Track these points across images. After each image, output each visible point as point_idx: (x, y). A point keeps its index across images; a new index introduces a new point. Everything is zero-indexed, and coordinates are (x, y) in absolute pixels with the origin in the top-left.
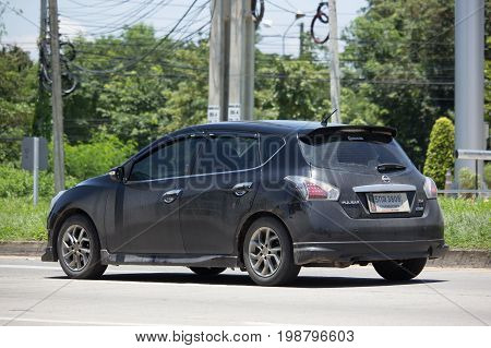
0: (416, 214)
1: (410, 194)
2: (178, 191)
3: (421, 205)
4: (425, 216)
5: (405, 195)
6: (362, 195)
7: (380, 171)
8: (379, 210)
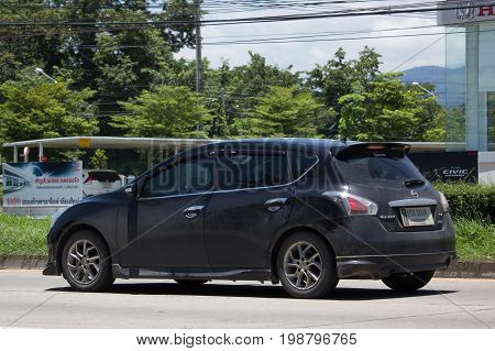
0: (437, 227)
1: (433, 208)
2: (201, 207)
3: (441, 218)
4: (443, 229)
5: (428, 208)
6: (397, 209)
7: (408, 186)
8: (411, 224)
